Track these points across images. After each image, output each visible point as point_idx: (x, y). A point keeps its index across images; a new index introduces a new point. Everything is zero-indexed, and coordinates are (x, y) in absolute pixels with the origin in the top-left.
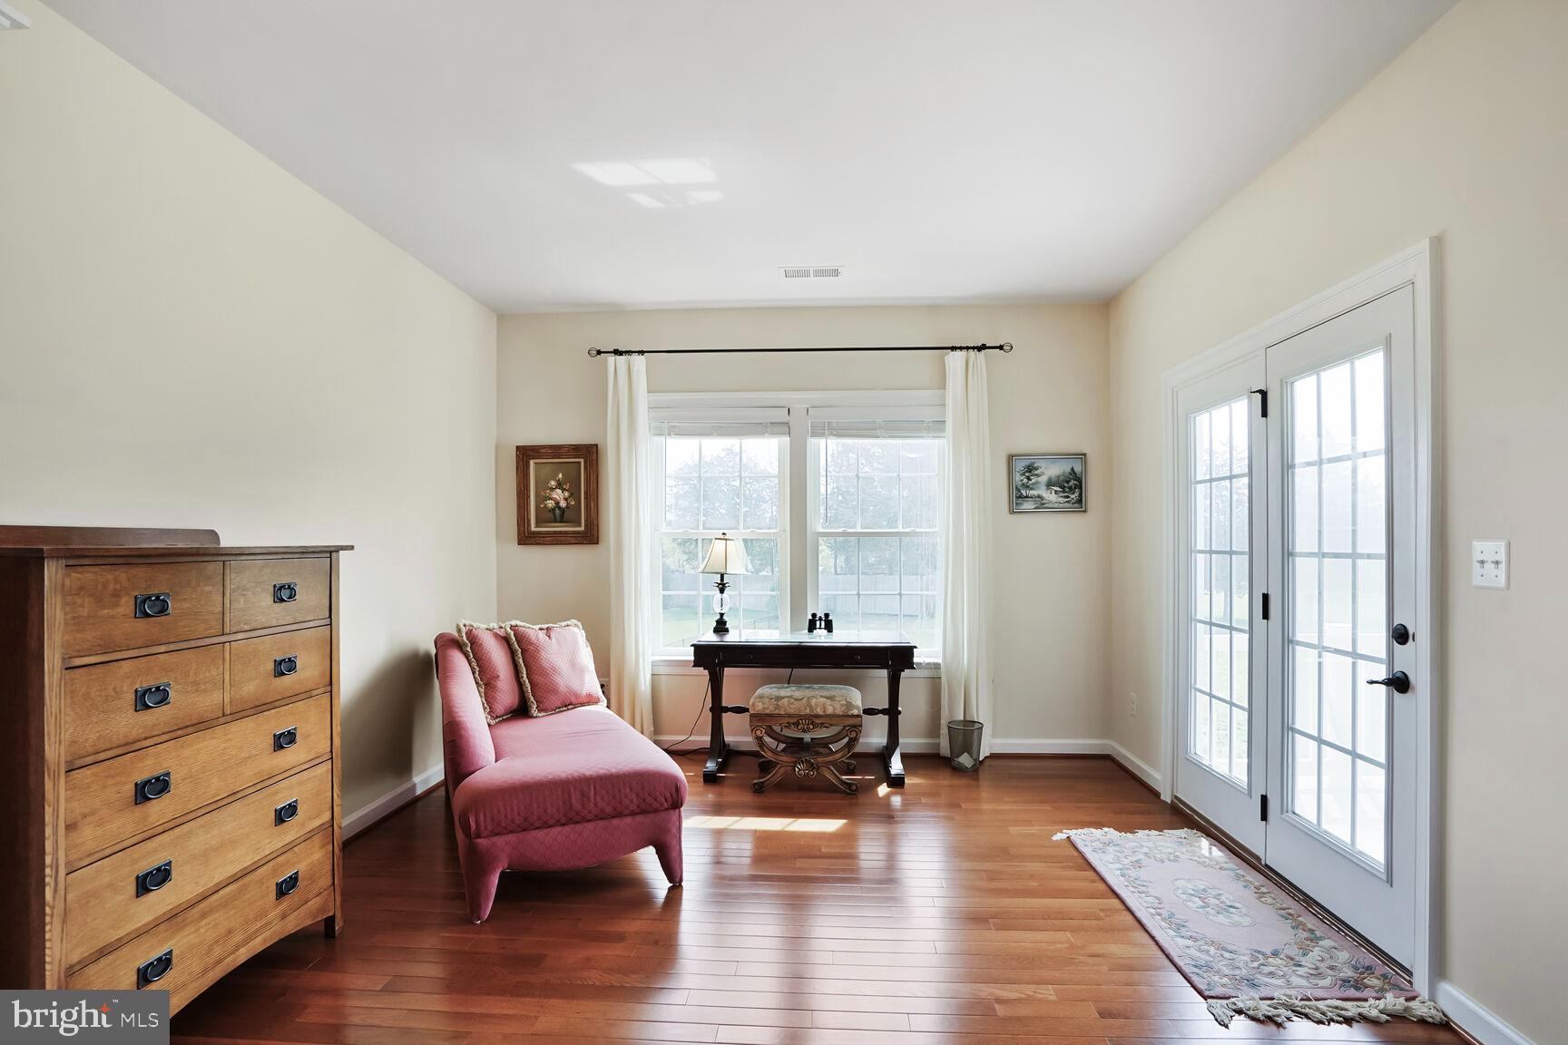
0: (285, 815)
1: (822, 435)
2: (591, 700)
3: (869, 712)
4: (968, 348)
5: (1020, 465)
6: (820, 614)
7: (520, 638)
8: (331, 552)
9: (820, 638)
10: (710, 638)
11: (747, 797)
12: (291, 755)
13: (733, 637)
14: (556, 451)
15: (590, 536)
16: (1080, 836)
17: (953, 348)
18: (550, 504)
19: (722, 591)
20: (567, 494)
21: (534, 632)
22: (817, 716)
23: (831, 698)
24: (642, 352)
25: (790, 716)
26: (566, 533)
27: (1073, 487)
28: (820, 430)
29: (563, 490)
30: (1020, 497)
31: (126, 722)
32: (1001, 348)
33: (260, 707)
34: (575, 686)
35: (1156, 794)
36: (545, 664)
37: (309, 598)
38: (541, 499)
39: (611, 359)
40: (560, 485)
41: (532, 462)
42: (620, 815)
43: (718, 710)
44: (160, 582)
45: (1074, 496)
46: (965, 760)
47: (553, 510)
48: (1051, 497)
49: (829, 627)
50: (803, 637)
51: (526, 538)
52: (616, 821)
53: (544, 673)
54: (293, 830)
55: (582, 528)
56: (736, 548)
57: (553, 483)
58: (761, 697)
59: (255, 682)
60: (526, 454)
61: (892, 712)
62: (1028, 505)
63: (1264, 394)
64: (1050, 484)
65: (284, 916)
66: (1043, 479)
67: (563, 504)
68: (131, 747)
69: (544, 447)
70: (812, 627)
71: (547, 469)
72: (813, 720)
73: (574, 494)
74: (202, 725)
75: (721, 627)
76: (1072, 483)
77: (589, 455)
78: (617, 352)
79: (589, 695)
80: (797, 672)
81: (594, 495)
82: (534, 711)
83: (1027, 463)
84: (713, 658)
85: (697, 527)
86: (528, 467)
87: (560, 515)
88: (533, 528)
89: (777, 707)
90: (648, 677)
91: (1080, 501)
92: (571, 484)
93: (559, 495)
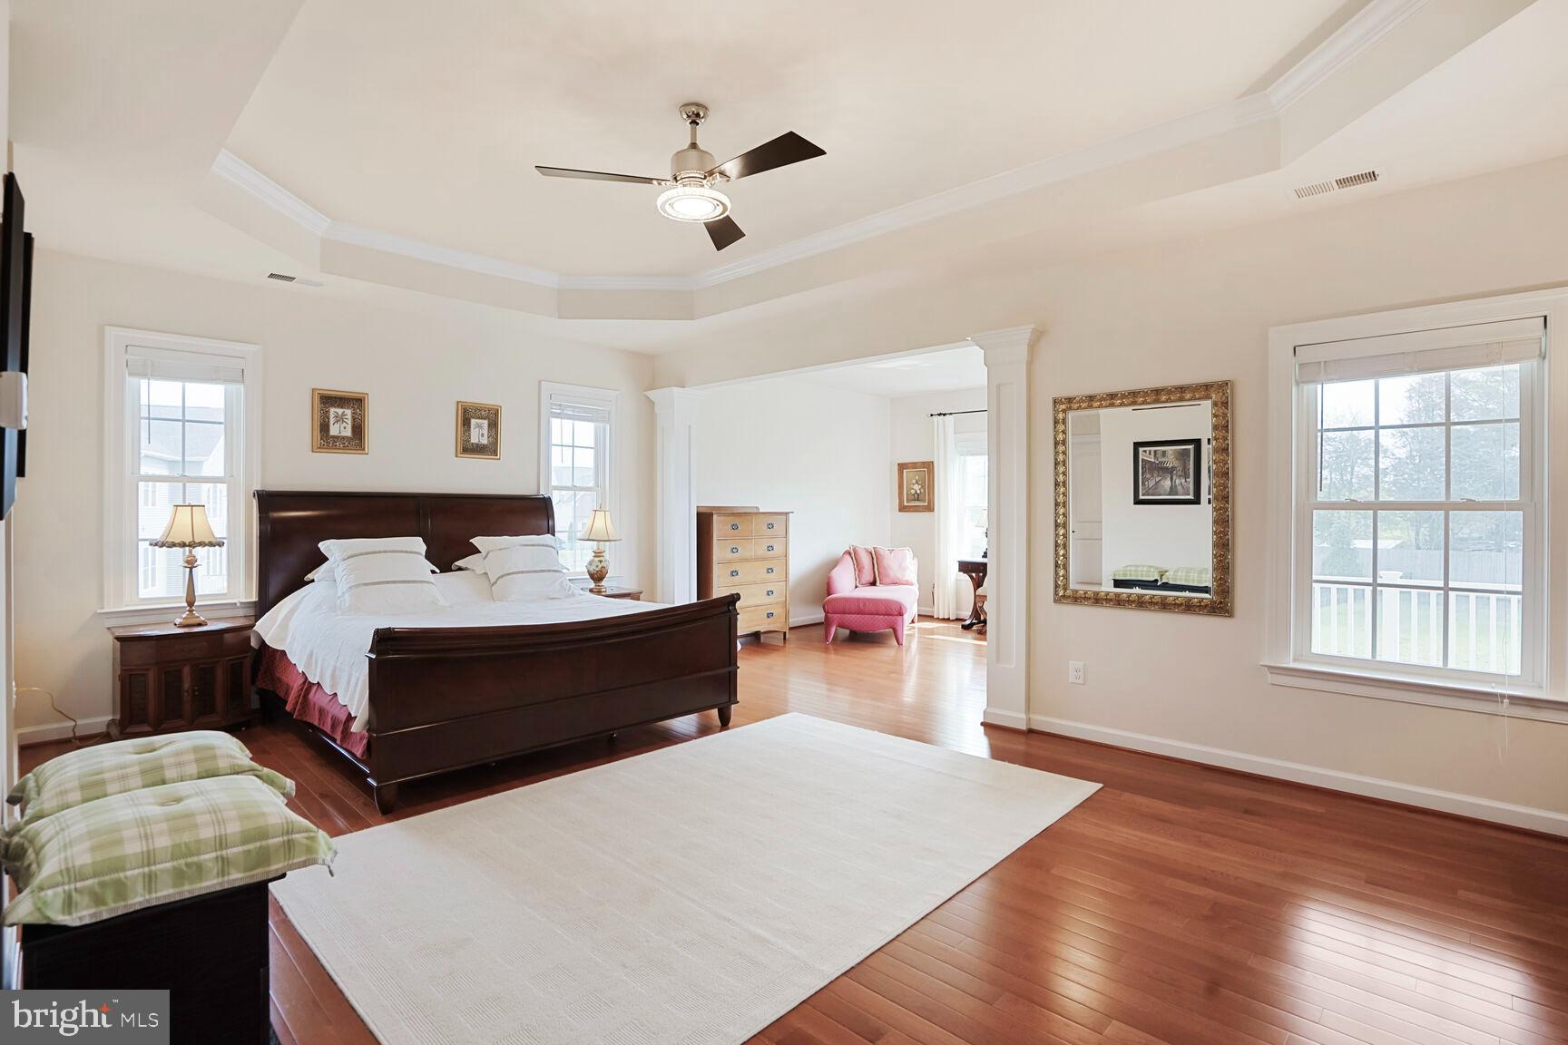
0: (769, 593)
2: (907, 583)
7: (878, 554)
8: (787, 514)
12: (771, 576)
14: (914, 465)
15: (930, 508)
18: (913, 491)
20: (920, 487)
21: (884, 549)
24: (951, 414)
29: (918, 484)
31: (730, 556)
33: (764, 559)
37: (779, 528)
38: (909, 489)
39: (938, 417)
41: (905, 471)
42: (877, 614)
44: (737, 521)
47: (913, 495)
51: (902, 509)
52: (876, 616)
53: (885, 569)
54: (771, 599)
57: (914, 481)
59: (762, 551)
60: (902, 467)
65: (769, 624)
67: (918, 492)
68: (729, 562)
69: (909, 463)
74: (747, 560)
77: (929, 466)
78: (940, 415)
79: (907, 581)
82: (878, 583)
87: (917, 497)
88: (906, 504)
92: (921, 482)
93: (917, 487)
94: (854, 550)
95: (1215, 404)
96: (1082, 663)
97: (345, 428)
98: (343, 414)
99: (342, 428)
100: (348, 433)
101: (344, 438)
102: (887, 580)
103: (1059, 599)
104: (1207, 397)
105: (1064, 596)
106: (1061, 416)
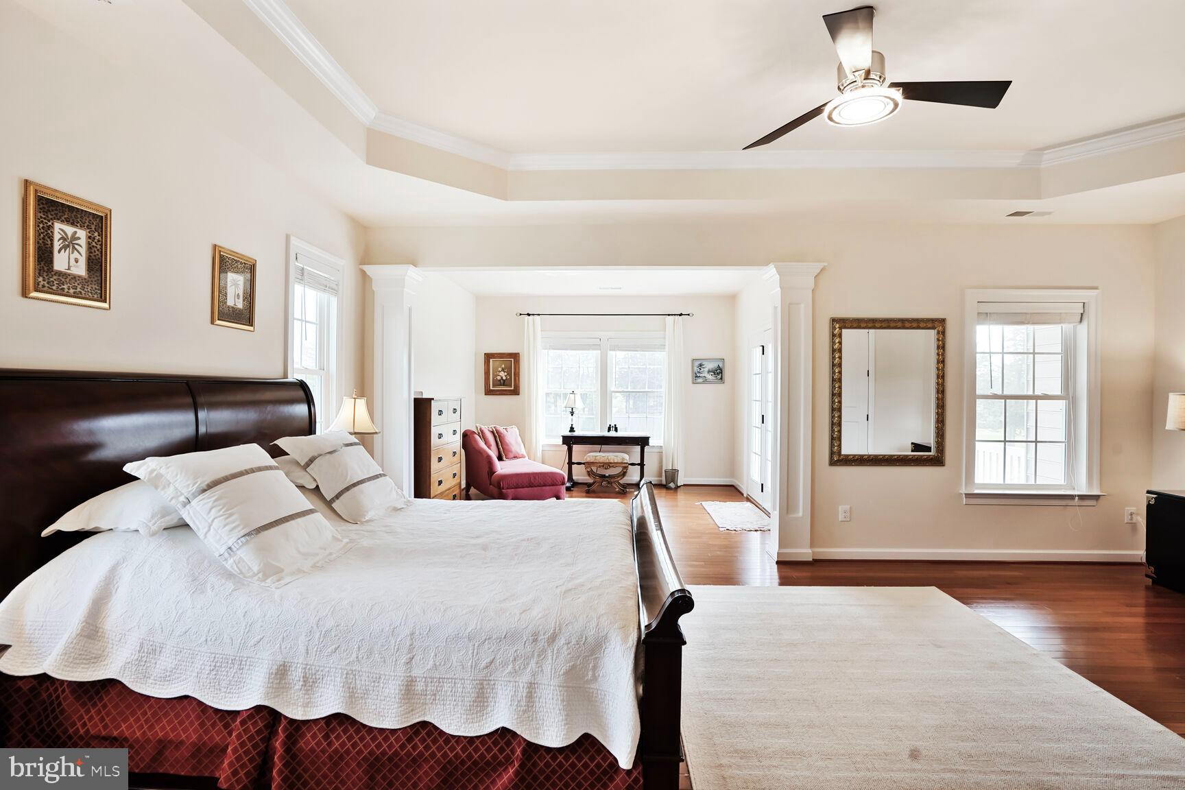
0: (454, 476)
1: (614, 350)
2: (523, 457)
3: (633, 464)
4: (675, 315)
5: (697, 363)
6: (613, 425)
7: (497, 432)
8: (461, 399)
9: (613, 434)
10: (568, 434)
11: (584, 494)
12: (455, 459)
13: (577, 433)
14: (501, 355)
15: (516, 392)
16: (703, 503)
17: (669, 315)
18: (499, 378)
19: (572, 415)
20: (506, 374)
21: (501, 429)
22: (611, 463)
23: (617, 456)
24: (539, 315)
25: (600, 463)
26: (506, 390)
27: (719, 372)
28: (613, 348)
29: (504, 372)
30: (697, 377)
31: (438, 441)
32: (689, 315)
33: (452, 443)
34: (519, 452)
35: (743, 495)
36: (507, 442)
37: (458, 412)
38: (495, 376)
39: (527, 317)
40: (503, 370)
41: (491, 360)
42: (545, 485)
43: (570, 463)
44: (441, 406)
45: (719, 377)
46: (672, 485)
47: (500, 381)
48: (710, 377)
49: (616, 430)
50: (606, 434)
51: (488, 392)
52: (544, 488)
53: (507, 445)
54: (455, 481)
55: (513, 388)
56: (578, 397)
57: (500, 369)
58: (589, 456)
59: (451, 435)
60: (488, 357)
61: (642, 465)
62: (700, 380)
63: (763, 347)
64: (709, 372)
66: (706, 370)
67: (504, 378)
68: (438, 449)
69: (496, 354)
70: (609, 430)
71: (498, 363)
72: (608, 465)
73: (509, 374)
74: (445, 445)
75: (572, 430)
76: (718, 371)
77: (515, 357)
78: (529, 315)
79: (523, 455)
80: (604, 447)
81: (517, 375)
82: (504, 458)
83: (700, 362)
84: (570, 441)
85: (561, 388)
86: (489, 361)
87: (503, 383)
88: (491, 388)
89: (595, 459)
90: (541, 451)
91: (721, 379)
92: (508, 370)
93: (503, 374)
94: (480, 429)
95: (938, 333)
96: (849, 506)
97: (77, 261)
98: (74, 237)
99: (72, 262)
100: (81, 270)
101: (75, 277)
102: (511, 455)
103: (833, 463)
104: (933, 328)
105: (838, 461)
106: (836, 331)
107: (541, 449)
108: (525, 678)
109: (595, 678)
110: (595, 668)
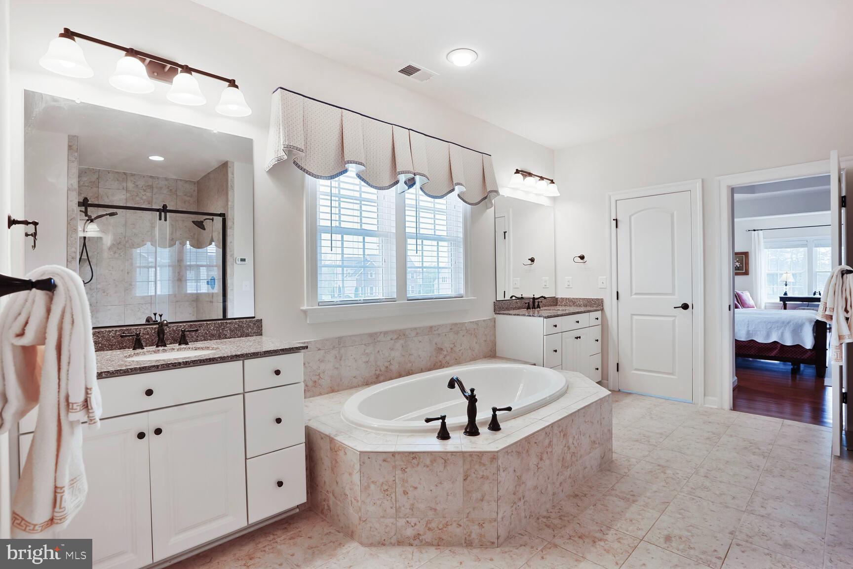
1: (818, 247)
6: (817, 292)
7: (737, 294)
9: (817, 296)
10: (783, 296)
13: (789, 295)
14: (737, 253)
15: (746, 273)
19: (786, 286)
20: (740, 264)
21: (739, 292)
24: (762, 230)
26: (740, 272)
34: (751, 304)
36: (743, 299)
39: (753, 232)
40: (737, 261)
47: (736, 267)
49: (820, 294)
50: (812, 296)
55: (745, 271)
56: (790, 276)
70: (815, 294)
73: (742, 263)
75: (786, 294)
77: (746, 254)
78: (754, 230)
79: (753, 306)
81: (747, 264)
84: (784, 300)
87: (738, 268)
92: (741, 261)
93: (737, 264)
102: (745, 305)
107: (764, 305)
108: (781, 331)
109: (801, 332)
110: (801, 330)
